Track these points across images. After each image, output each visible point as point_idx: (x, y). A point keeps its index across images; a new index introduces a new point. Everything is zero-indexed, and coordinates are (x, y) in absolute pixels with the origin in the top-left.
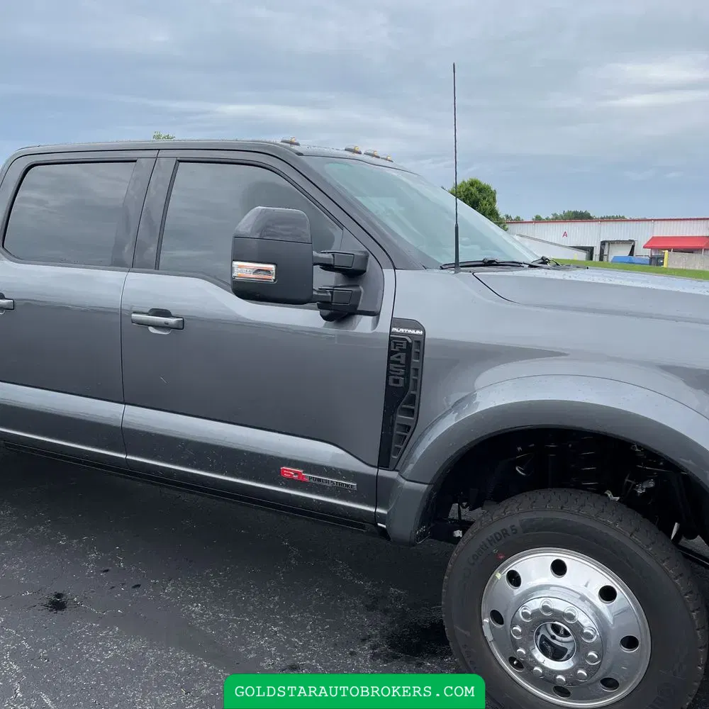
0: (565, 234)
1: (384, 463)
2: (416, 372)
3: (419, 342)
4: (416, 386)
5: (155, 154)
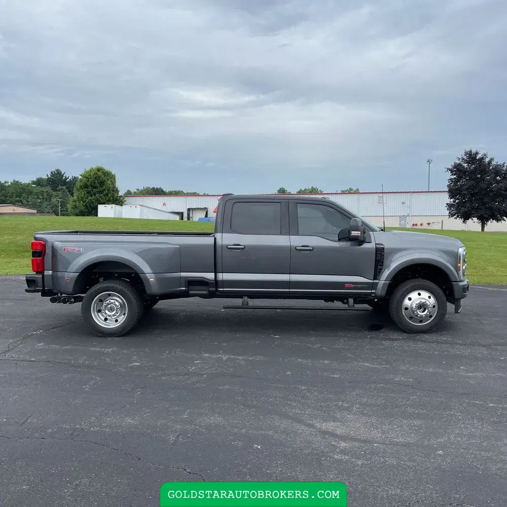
0: (164, 204)
1: (374, 279)
2: (383, 255)
3: (383, 248)
4: (383, 259)
5: (287, 201)
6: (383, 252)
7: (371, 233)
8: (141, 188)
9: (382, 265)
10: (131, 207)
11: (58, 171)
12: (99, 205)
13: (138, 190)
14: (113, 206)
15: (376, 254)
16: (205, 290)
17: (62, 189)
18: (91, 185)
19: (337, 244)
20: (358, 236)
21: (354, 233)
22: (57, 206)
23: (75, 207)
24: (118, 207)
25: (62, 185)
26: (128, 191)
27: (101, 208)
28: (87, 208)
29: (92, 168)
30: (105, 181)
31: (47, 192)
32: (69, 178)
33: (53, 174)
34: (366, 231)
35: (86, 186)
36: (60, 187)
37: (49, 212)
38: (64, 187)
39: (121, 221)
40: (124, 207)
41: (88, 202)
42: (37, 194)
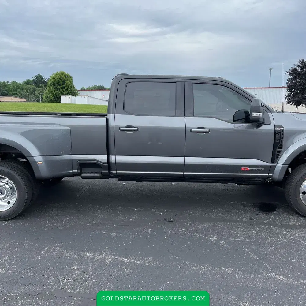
0: (103, 96)
1: (272, 162)
2: (282, 138)
3: (283, 131)
4: (282, 141)
5: (183, 80)
6: (283, 134)
7: (270, 114)
8: (91, 86)
9: (281, 148)
10: (82, 97)
11: (39, 75)
12: (61, 96)
13: (89, 87)
14: (71, 96)
15: (275, 136)
16: (98, 173)
17: (42, 86)
18: (57, 83)
19: (232, 126)
20: (259, 118)
21: (255, 115)
22: (39, 97)
23: (47, 97)
24: (73, 97)
25: (41, 84)
26: (83, 88)
27: (63, 98)
28: (55, 98)
29: (58, 72)
30: (66, 80)
31: (32, 88)
32: (46, 80)
33: (36, 77)
34: (265, 112)
35: (54, 84)
36: (41, 85)
37: (34, 101)
38: (43, 85)
39: (67, 105)
40: (77, 97)
41: (55, 94)
42: (27, 89)
